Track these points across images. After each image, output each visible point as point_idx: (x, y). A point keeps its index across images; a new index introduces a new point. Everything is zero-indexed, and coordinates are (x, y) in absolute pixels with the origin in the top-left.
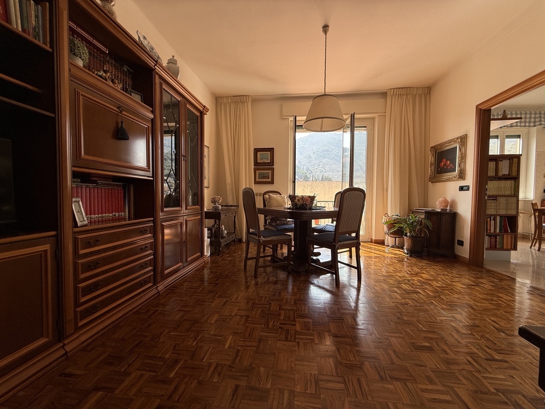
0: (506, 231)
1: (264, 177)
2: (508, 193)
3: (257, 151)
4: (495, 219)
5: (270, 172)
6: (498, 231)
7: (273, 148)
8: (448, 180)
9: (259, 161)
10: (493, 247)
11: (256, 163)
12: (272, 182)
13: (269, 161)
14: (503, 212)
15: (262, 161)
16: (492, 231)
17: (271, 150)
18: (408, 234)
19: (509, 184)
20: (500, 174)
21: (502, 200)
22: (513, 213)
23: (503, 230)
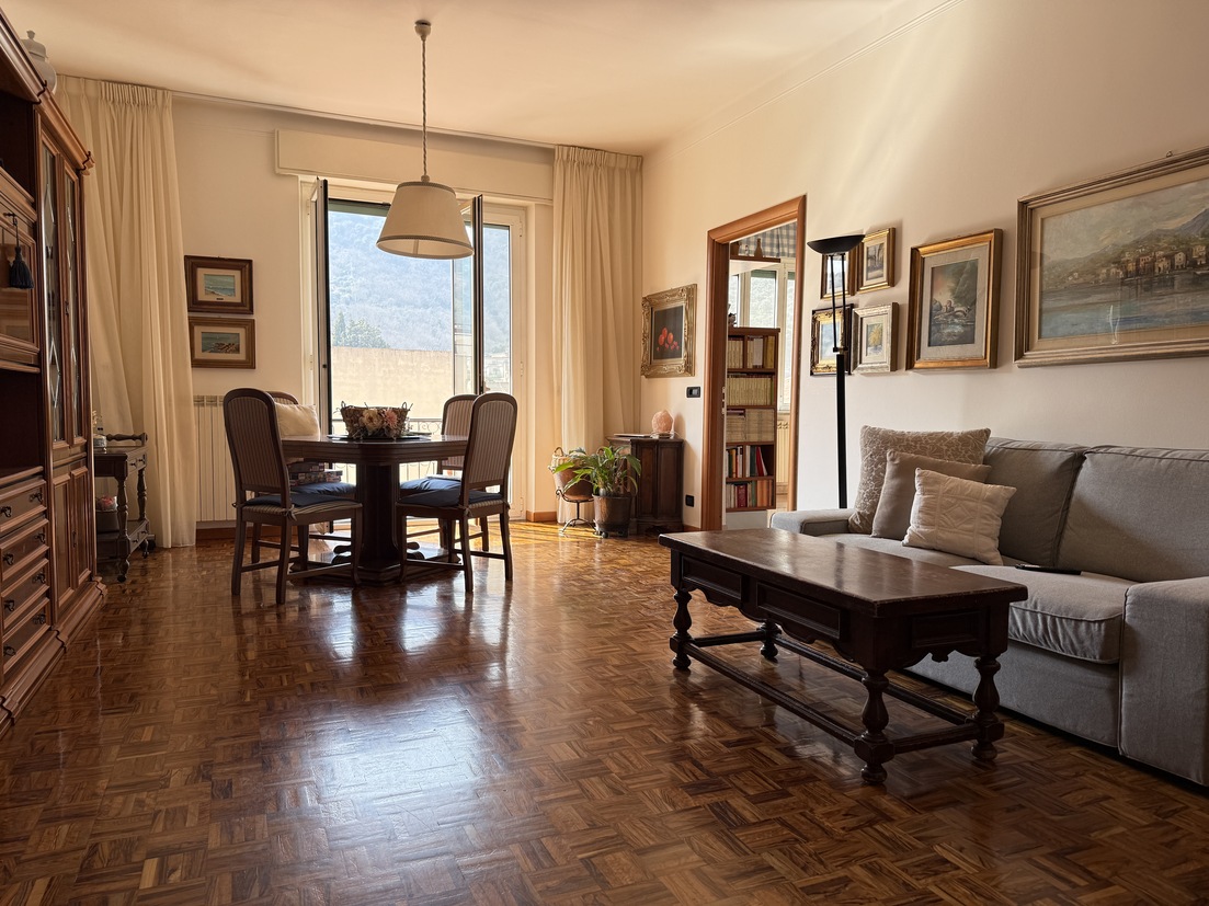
0: (761, 474)
1: (221, 348)
2: (762, 401)
3: (194, 264)
4: (743, 452)
5: (241, 332)
6: (748, 474)
7: (250, 262)
8: (670, 374)
9: (202, 296)
10: (742, 505)
11: (194, 304)
12: (249, 364)
13: (237, 299)
14: (754, 438)
15: (213, 298)
16: (740, 474)
17: (245, 266)
18: (602, 491)
19: (764, 382)
20: (750, 365)
21: (753, 415)
22: (768, 438)
23: (756, 472)
